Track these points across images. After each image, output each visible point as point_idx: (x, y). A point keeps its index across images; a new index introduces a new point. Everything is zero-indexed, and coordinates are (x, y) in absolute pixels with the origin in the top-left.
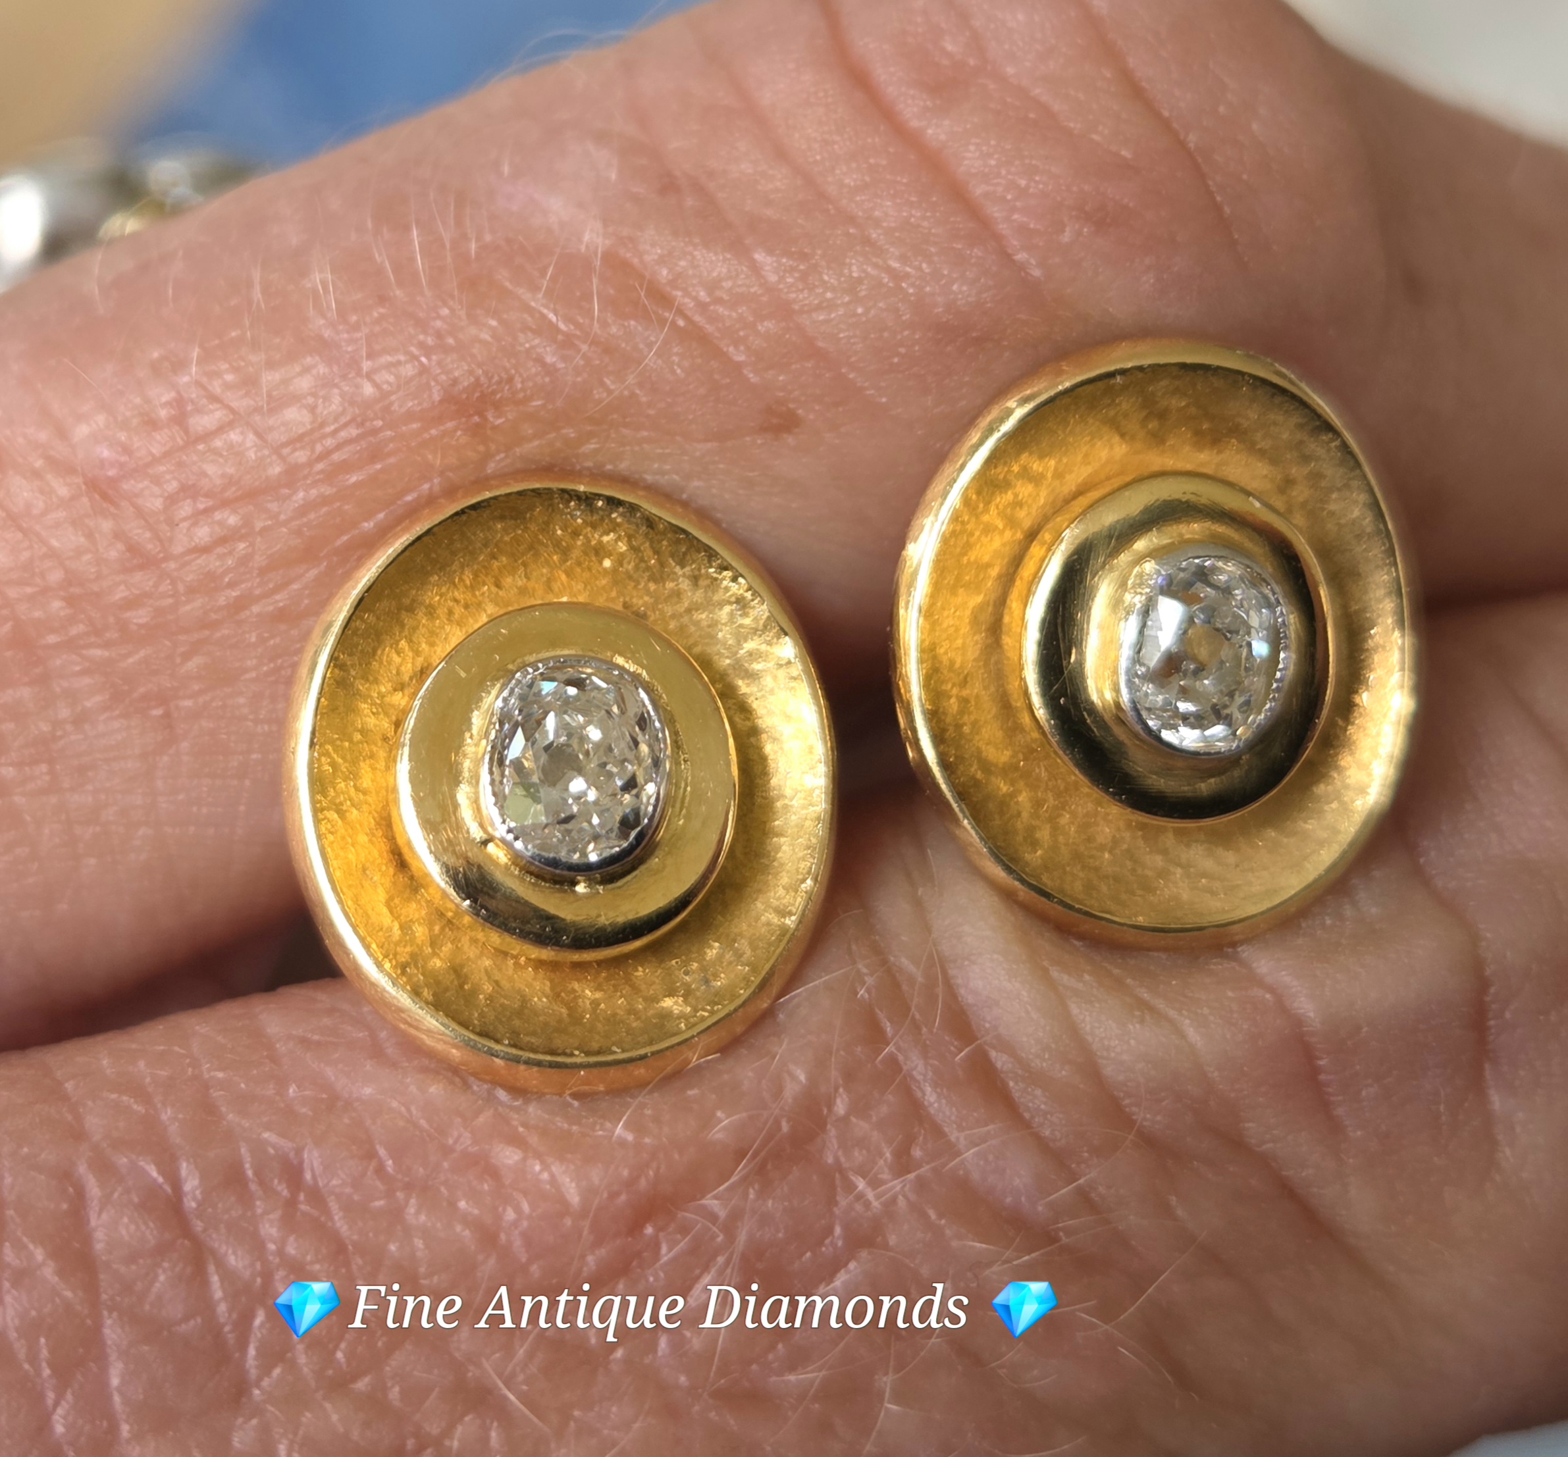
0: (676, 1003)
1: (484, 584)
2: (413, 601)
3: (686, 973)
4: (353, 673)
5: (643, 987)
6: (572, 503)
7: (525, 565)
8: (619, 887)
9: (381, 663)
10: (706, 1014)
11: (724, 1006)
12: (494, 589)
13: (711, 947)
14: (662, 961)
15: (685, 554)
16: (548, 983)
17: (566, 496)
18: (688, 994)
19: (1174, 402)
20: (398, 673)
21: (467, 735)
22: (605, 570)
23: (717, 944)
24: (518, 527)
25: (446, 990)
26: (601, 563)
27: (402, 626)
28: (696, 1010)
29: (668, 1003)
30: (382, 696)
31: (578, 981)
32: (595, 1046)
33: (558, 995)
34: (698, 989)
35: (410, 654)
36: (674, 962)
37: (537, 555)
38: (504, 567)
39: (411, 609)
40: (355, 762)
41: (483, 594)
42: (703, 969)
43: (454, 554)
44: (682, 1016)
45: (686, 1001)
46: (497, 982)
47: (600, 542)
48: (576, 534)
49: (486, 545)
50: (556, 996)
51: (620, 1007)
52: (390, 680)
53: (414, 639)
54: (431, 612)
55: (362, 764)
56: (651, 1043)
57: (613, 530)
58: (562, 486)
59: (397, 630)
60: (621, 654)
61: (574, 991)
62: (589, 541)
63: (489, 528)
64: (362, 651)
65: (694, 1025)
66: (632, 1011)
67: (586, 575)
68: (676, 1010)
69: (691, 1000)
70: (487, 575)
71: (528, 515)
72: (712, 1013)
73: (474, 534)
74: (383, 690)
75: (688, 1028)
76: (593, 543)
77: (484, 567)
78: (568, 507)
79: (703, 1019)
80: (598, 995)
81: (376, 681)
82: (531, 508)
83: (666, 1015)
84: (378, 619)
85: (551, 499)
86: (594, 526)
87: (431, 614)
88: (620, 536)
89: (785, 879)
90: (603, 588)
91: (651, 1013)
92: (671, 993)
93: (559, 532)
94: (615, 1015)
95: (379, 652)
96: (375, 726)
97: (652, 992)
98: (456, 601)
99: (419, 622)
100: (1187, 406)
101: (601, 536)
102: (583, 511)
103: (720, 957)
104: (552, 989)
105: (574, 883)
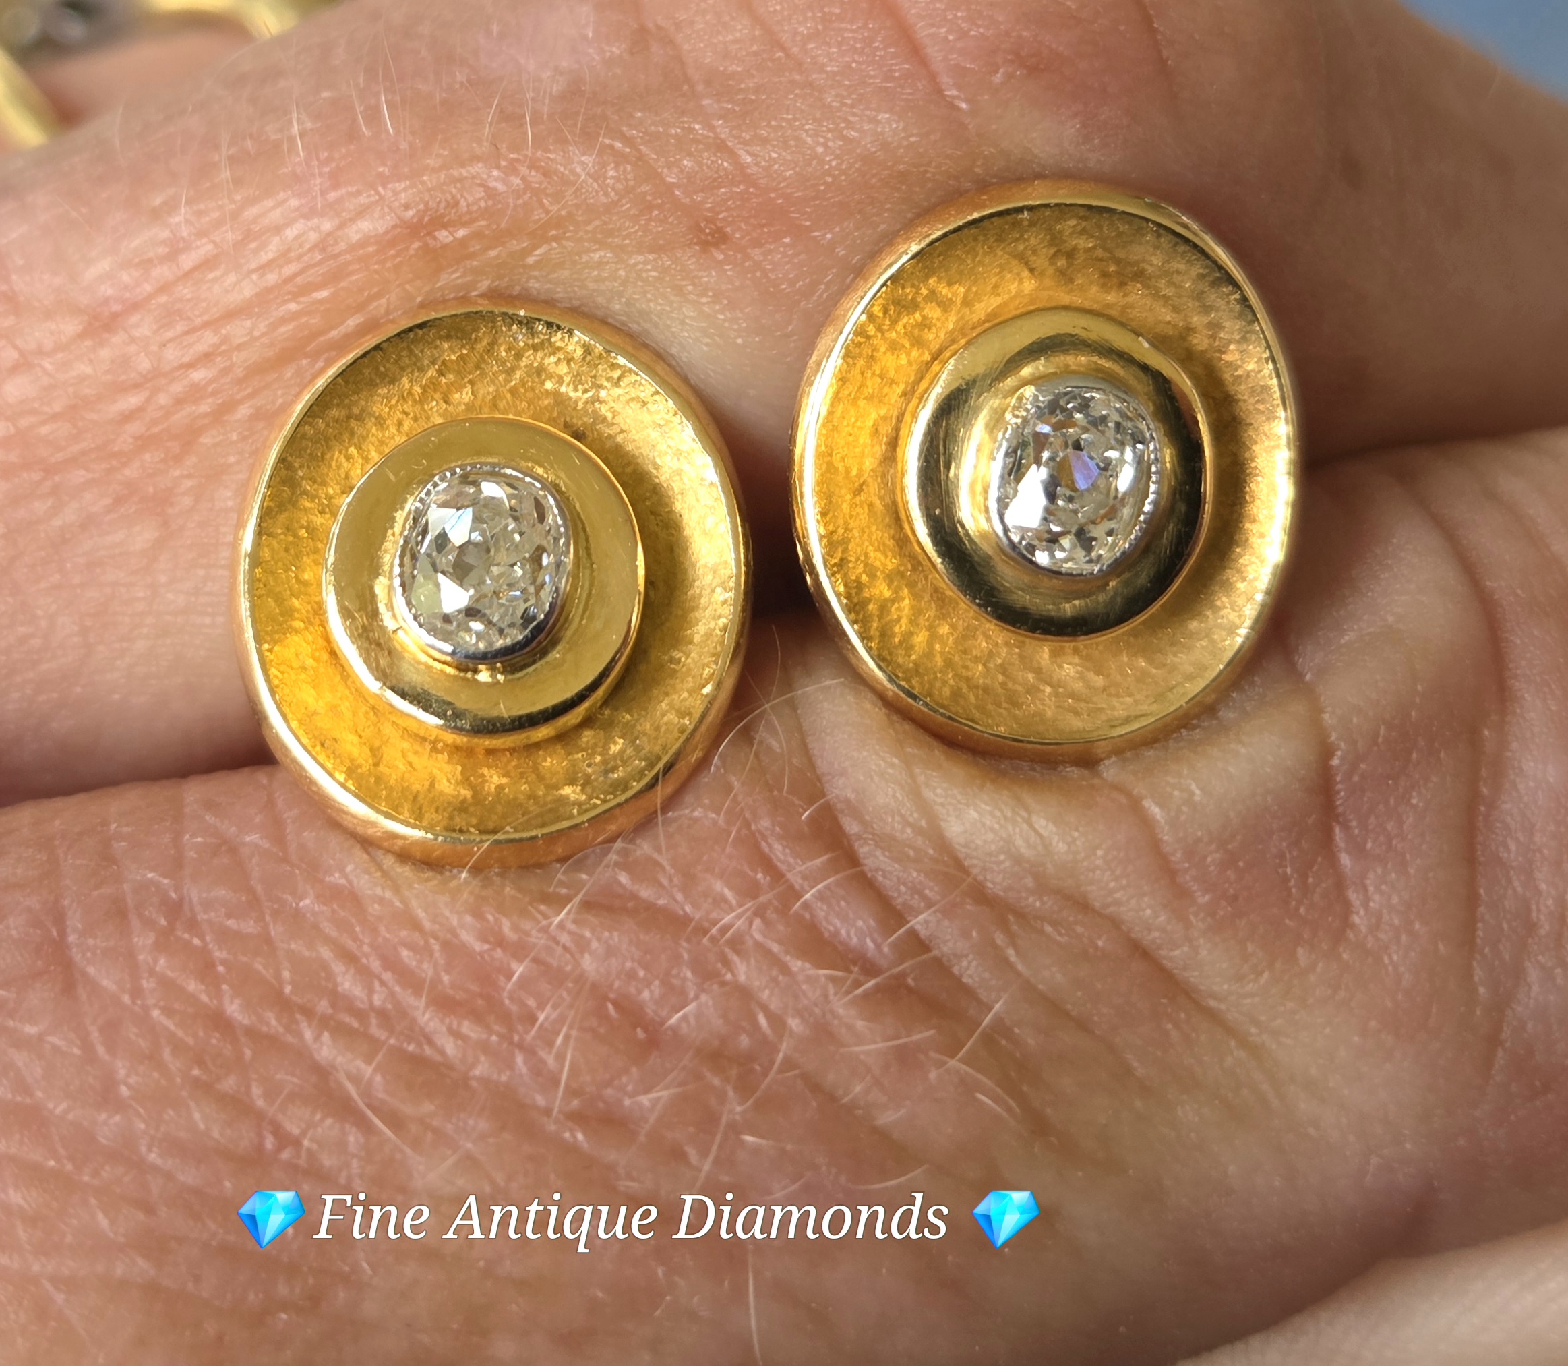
0: (574, 792)
1: (433, 399)
2: (363, 411)
3: (589, 765)
4: (300, 473)
5: (548, 776)
6: (515, 327)
7: (471, 382)
8: (522, 677)
9: (330, 466)
10: (598, 802)
11: (616, 796)
12: (444, 406)
13: (615, 743)
14: (569, 754)
15: (619, 379)
16: (459, 768)
17: (508, 320)
18: (587, 782)
19: (1081, 242)
20: (347, 477)
21: (389, 531)
22: (547, 390)
23: (621, 741)
24: (463, 346)
25: (360, 767)
26: (543, 383)
27: (352, 433)
28: (590, 798)
29: (567, 791)
30: (329, 498)
31: (489, 767)
32: (491, 825)
33: (468, 779)
34: (596, 780)
35: (360, 461)
36: (580, 755)
37: (483, 375)
38: (452, 383)
39: (359, 418)
40: (298, 556)
41: (432, 408)
42: (604, 762)
43: (402, 369)
44: (579, 804)
45: (583, 790)
46: (410, 764)
47: (542, 364)
48: (519, 356)
49: (433, 363)
50: (465, 781)
51: (522, 792)
52: (338, 483)
53: (364, 447)
54: (380, 422)
55: (305, 558)
56: (543, 825)
57: (554, 354)
58: (504, 310)
59: (346, 436)
61: (483, 775)
62: (532, 364)
63: (436, 347)
64: (310, 455)
65: (586, 811)
66: (532, 796)
67: (530, 395)
68: (572, 798)
69: (589, 790)
70: (435, 391)
71: (473, 336)
72: (604, 801)
73: (422, 351)
74: (331, 491)
75: (579, 814)
76: (536, 365)
77: (434, 384)
78: (510, 330)
79: (595, 806)
80: (504, 781)
81: (324, 484)
82: (476, 330)
83: (563, 800)
84: (328, 425)
85: (494, 322)
86: (535, 348)
87: (381, 425)
88: (559, 360)
89: (690, 683)
90: (546, 407)
91: (549, 798)
92: (572, 782)
93: (504, 354)
94: (515, 799)
95: (328, 456)
96: (322, 524)
97: (554, 781)
98: (407, 414)
99: (369, 431)
100: (1094, 248)
101: (543, 359)
102: (524, 335)
103: (622, 751)
104: (462, 773)
105: (476, 671)
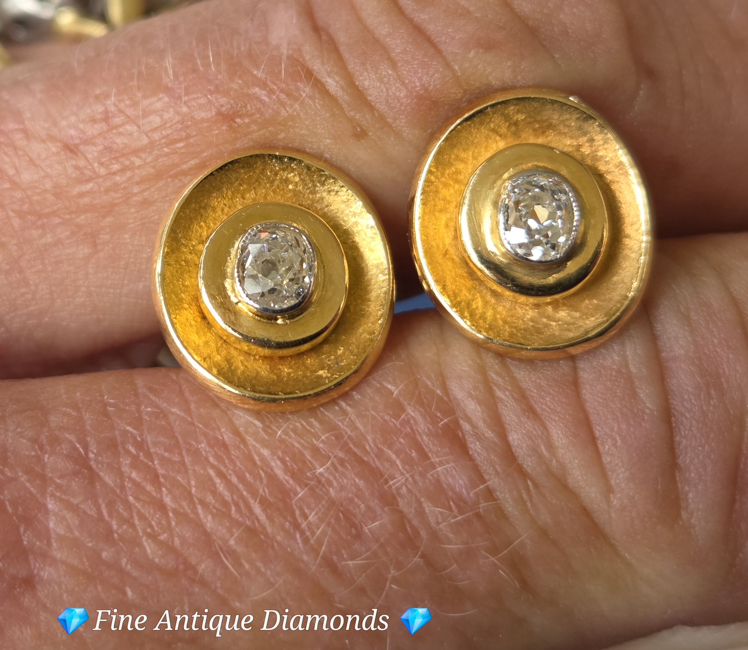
0: (324, 373)
1: (237, 197)
2: (206, 205)
3: (329, 361)
4: (180, 236)
5: (310, 367)
6: (274, 160)
7: (255, 188)
8: (296, 321)
9: (193, 231)
10: (337, 376)
11: (345, 373)
12: (242, 200)
13: (340, 350)
14: (319, 356)
15: (324, 181)
16: (268, 366)
17: (271, 157)
18: (329, 368)
20: (200, 236)
21: (229, 258)
22: (290, 189)
23: (342, 348)
24: (250, 171)
25: (223, 368)
26: (288, 187)
27: (202, 216)
28: (332, 375)
29: (321, 372)
30: (193, 246)
31: (282, 365)
32: (288, 391)
33: (273, 371)
34: (334, 367)
35: (206, 228)
36: (324, 356)
37: (260, 184)
38: (245, 189)
39: (205, 208)
40: (182, 274)
41: (237, 202)
42: (336, 358)
43: (223, 184)
44: (327, 377)
45: (328, 372)
46: (246, 366)
47: (287, 177)
48: (276, 174)
49: (237, 180)
50: (272, 371)
51: (299, 375)
52: (197, 239)
53: (207, 221)
54: (214, 209)
55: (185, 275)
56: (313, 389)
57: (293, 172)
58: (269, 153)
59: (199, 217)
60: (295, 223)
61: (280, 369)
62: (282, 177)
63: (238, 172)
64: (184, 226)
65: (332, 381)
66: (305, 376)
67: (282, 192)
68: (324, 375)
69: (331, 371)
70: (238, 193)
71: (255, 166)
72: (340, 376)
73: (231, 175)
74: (194, 243)
75: (330, 382)
76: (284, 178)
77: (237, 190)
78: (272, 162)
79: (336, 378)
80: (290, 371)
81: (191, 240)
82: (256, 163)
83: (321, 377)
84: (190, 212)
85: (264, 158)
86: (284, 170)
87: (214, 211)
88: (295, 175)
89: (372, 319)
90: (289, 198)
91: (313, 377)
92: (322, 369)
93: (269, 174)
94: (297, 378)
95: (191, 227)
96: (191, 259)
97: (314, 369)
98: (225, 205)
99: (209, 214)
101: (287, 175)
102: (279, 164)
103: (344, 353)
104: (270, 368)
105: (276, 319)
